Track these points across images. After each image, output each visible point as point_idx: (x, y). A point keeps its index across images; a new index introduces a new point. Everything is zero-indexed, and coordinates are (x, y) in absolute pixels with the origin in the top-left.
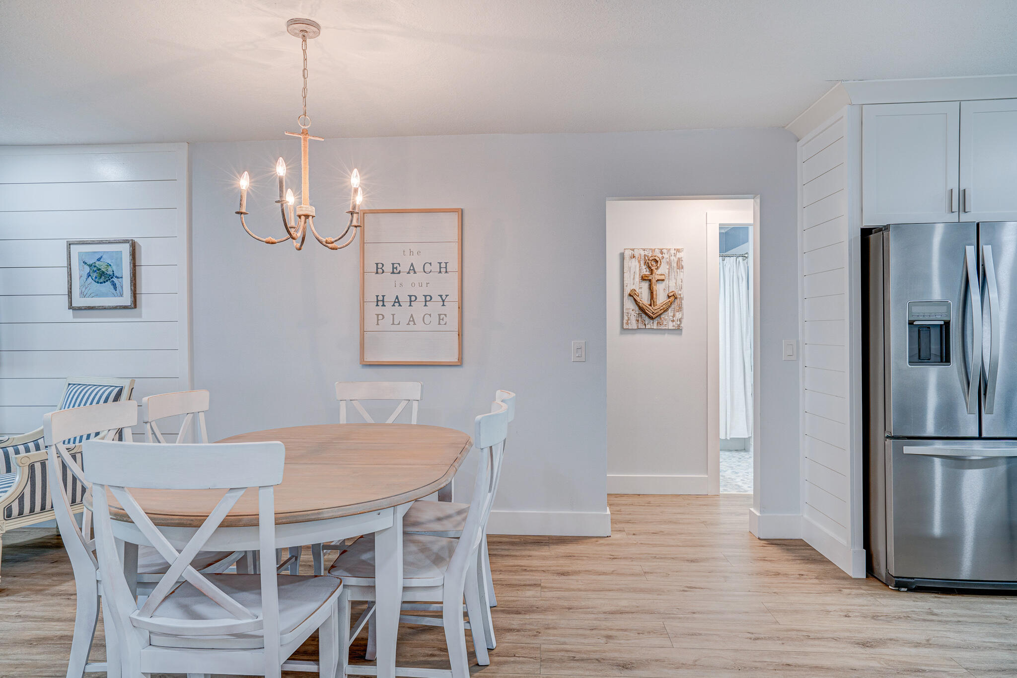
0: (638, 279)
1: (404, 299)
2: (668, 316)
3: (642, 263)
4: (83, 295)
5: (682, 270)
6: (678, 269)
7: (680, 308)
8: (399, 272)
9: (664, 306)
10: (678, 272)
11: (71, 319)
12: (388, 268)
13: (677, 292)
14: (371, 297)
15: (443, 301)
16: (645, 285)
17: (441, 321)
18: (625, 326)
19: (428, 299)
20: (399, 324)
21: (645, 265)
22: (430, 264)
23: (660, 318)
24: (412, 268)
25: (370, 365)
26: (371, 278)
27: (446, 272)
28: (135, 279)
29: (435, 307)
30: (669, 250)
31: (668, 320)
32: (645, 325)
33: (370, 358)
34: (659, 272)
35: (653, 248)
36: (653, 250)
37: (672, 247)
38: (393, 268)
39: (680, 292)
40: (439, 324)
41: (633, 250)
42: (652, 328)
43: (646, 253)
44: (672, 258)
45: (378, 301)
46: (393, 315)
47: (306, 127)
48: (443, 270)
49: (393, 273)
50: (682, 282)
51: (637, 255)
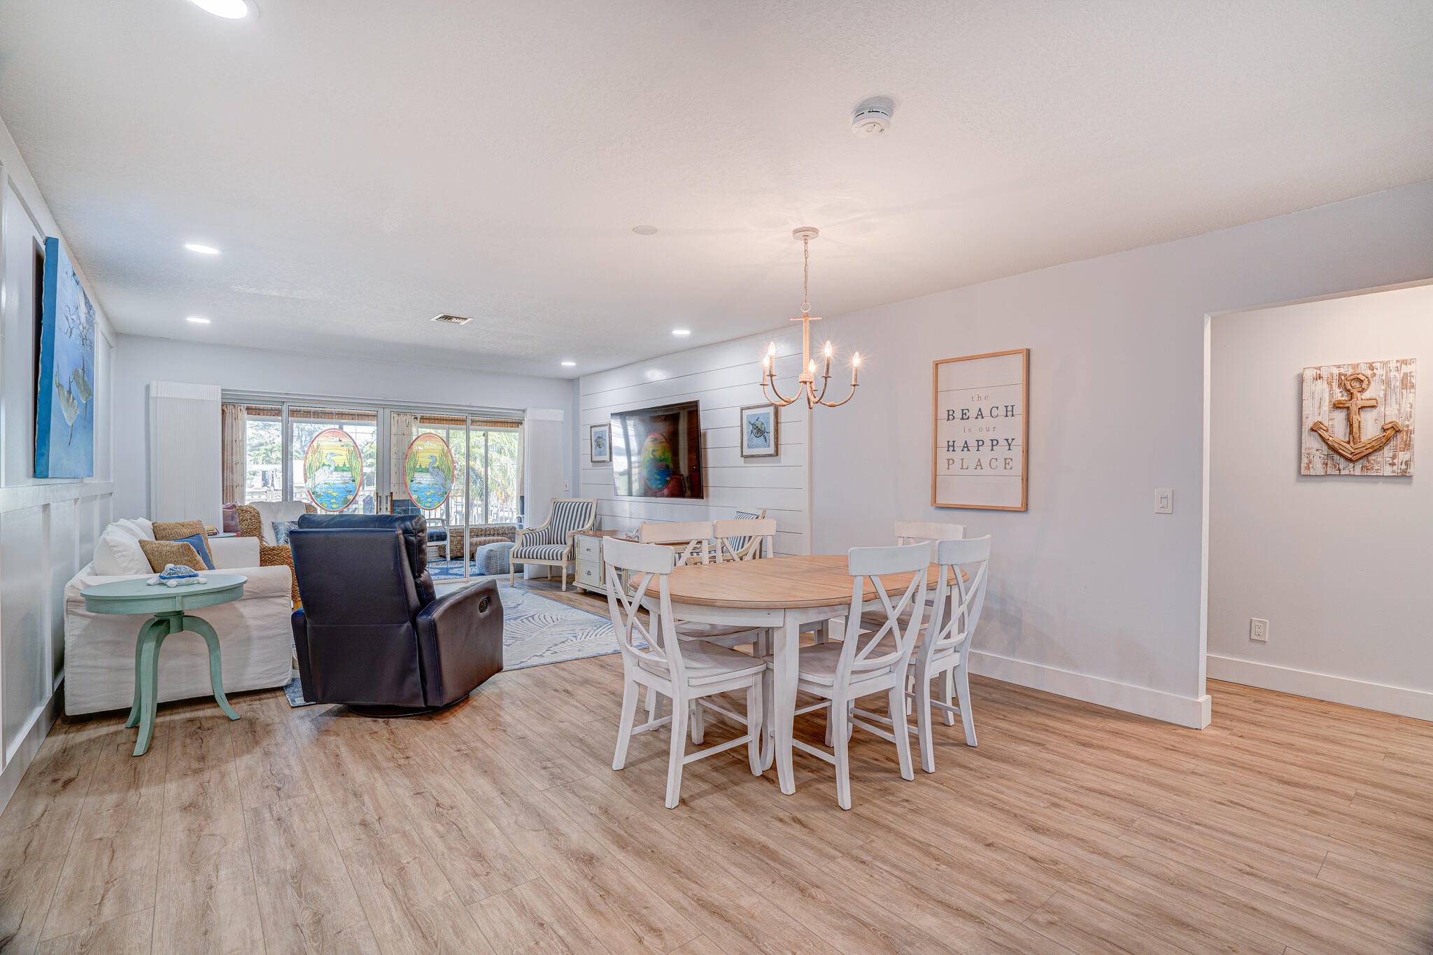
0: (1326, 406)
1: (973, 444)
2: (1383, 457)
3: (1335, 385)
4: (749, 447)
5: (1412, 390)
6: (1403, 389)
7: (1408, 446)
8: (968, 418)
9: (1374, 443)
10: (1405, 395)
11: (743, 465)
12: (958, 414)
13: (1401, 423)
14: (942, 443)
15: (1009, 445)
16: (1340, 416)
17: (1007, 465)
18: (1303, 472)
19: (995, 443)
20: (967, 469)
21: (1339, 387)
22: (997, 408)
23: (1368, 461)
24: (980, 413)
25: (942, 508)
26: (943, 423)
27: (1013, 415)
28: (777, 434)
29: (1001, 450)
30: (1385, 364)
31: (1383, 462)
32: (1340, 470)
33: (941, 500)
34: (1367, 395)
35: (1355, 362)
36: (1356, 366)
37: (1393, 358)
38: (963, 414)
39: (1407, 423)
40: (1005, 468)
41: (1319, 368)
42: (1352, 473)
43: (1342, 371)
44: (1392, 374)
45: (949, 446)
46: (962, 459)
47: (807, 311)
48: (1010, 413)
49: (962, 419)
50: (1411, 407)
51: (1324, 374)
